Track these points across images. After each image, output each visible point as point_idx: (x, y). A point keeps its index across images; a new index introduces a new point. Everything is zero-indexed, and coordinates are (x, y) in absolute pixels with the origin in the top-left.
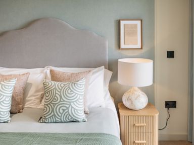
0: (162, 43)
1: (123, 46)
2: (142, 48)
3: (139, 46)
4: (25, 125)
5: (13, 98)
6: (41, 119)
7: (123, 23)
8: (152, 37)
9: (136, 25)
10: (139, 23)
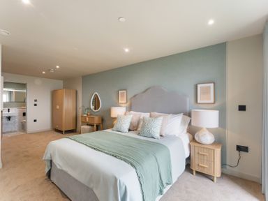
0: (233, 100)
1: (199, 101)
2: (214, 103)
3: (212, 101)
4: (132, 135)
5: (131, 123)
6: (139, 134)
7: (199, 86)
8: (224, 95)
9: (209, 87)
10: (212, 85)
